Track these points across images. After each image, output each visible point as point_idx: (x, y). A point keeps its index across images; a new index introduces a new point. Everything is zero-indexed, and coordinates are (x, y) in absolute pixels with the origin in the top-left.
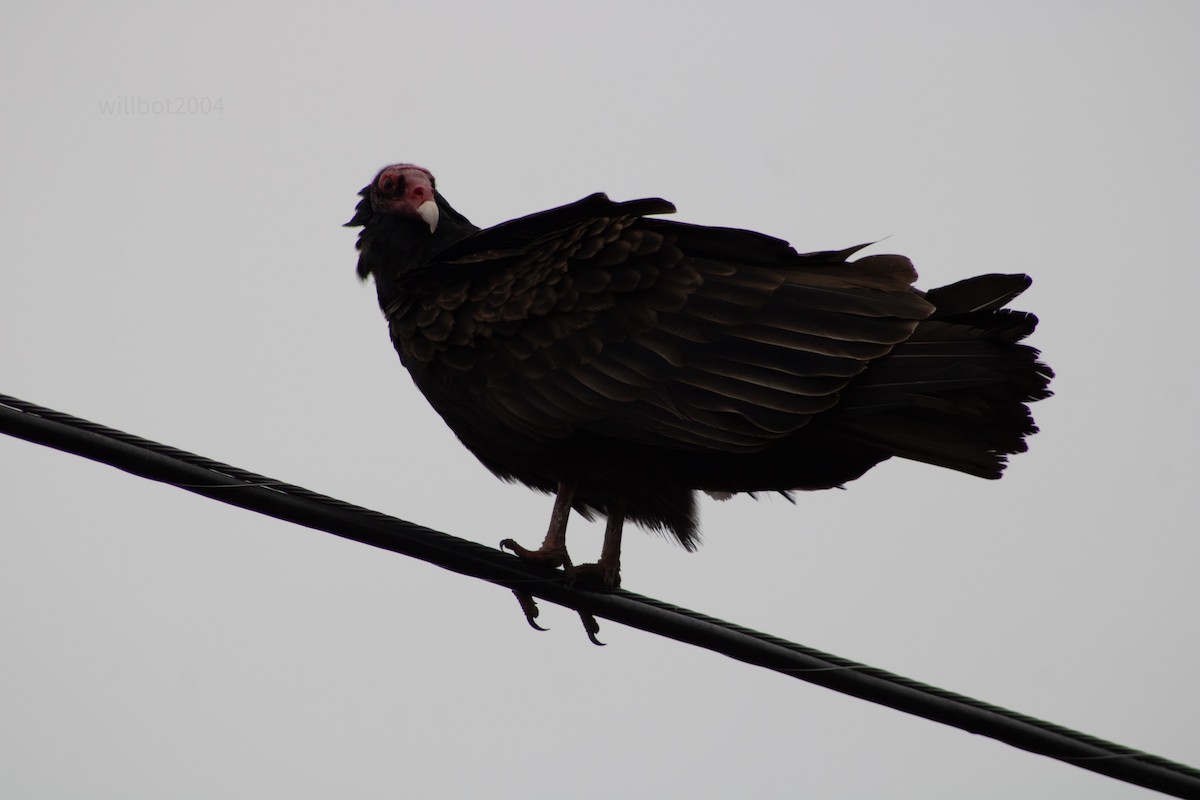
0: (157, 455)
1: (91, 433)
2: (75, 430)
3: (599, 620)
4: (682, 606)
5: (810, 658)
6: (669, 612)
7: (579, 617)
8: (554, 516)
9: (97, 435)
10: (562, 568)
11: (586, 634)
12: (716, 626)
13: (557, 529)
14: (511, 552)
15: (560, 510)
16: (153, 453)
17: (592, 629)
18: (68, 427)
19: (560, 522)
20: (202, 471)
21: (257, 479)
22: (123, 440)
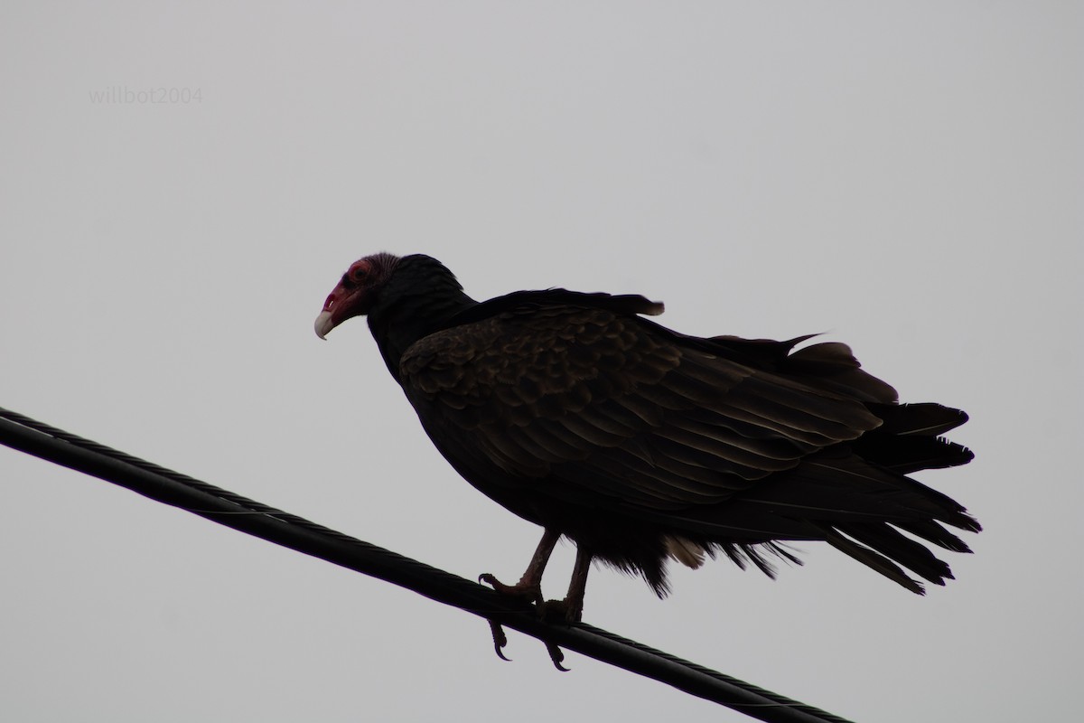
0: (173, 482)
1: (114, 460)
2: (100, 456)
3: (563, 650)
4: (639, 642)
5: (753, 694)
6: (627, 646)
7: (546, 648)
8: (536, 557)
9: (119, 461)
10: (534, 603)
11: (552, 663)
12: (669, 661)
13: (535, 569)
14: (490, 586)
15: (542, 553)
16: (169, 480)
17: (557, 658)
18: (94, 453)
19: (540, 563)
20: (213, 498)
21: (261, 508)
22: (127, 461)
